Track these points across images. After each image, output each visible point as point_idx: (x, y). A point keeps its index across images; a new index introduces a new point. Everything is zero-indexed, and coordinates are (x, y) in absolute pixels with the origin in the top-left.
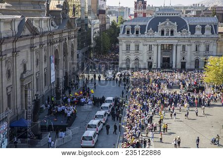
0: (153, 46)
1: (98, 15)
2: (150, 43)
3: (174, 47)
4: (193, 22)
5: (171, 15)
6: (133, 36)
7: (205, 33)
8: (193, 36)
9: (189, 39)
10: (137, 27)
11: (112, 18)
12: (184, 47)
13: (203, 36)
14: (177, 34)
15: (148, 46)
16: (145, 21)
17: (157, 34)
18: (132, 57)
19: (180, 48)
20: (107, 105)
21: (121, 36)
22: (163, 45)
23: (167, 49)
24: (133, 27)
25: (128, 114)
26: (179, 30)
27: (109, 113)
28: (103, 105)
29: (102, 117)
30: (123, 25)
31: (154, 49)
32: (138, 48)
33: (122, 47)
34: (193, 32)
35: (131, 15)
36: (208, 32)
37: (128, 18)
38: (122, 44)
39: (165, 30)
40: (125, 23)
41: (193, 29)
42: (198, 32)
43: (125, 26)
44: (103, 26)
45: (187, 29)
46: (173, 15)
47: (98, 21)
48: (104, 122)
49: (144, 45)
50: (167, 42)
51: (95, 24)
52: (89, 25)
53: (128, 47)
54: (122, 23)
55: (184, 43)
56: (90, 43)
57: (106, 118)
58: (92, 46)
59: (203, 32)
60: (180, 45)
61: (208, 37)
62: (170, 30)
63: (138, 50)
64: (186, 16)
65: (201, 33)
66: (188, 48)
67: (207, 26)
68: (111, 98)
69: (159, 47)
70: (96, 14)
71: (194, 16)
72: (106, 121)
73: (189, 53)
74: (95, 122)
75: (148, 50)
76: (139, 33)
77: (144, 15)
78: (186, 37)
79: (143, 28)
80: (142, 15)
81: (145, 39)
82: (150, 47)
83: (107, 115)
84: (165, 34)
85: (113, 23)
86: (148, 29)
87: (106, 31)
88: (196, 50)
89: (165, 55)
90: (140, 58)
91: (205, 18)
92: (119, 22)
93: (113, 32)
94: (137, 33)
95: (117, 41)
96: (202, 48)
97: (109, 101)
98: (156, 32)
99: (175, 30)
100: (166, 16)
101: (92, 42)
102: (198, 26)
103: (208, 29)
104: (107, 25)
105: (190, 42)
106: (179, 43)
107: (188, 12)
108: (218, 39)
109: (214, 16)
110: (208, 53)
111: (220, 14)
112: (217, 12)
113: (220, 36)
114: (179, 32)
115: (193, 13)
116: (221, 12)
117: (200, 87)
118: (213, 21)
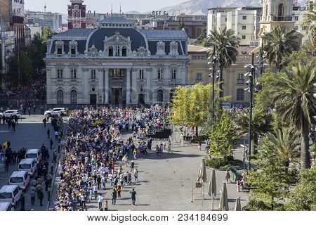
0: (97, 71)
1: (11, 24)
2: (94, 68)
3: (128, 73)
4: (153, 37)
5: (122, 27)
6: (66, 56)
7: (171, 53)
8: (154, 57)
9: (149, 62)
10: (73, 43)
11: (35, 30)
12: (141, 72)
13: (167, 57)
14: (131, 54)
15: (90, 71)
16: (84, 35)
17: (103, 54)
18: (67, 89)
19: (136, 75)
20: (28, 161)
21: (48, 56)
22: (111, 70)
23: (118, 76)
24: (66, 42)
26: (134, 48)
27: (31, 173)
28: (22, 162)
29: (20, 180)
30: (52, 41)
31: (99, 75)
32: (75, 74)
33: (51, 73)
34: (153, 51)
35: (63, 25)
36: (173, 52)
37: (59, 30)
38: (50, 70)
39: (114, 47)
40: (54, 38)
41: (153, 47)
42: (161, 52)
43: (54, 42)
44: (20, 42)
45: (145, 47)
46: (125, 27)
47: (12, 33)
48: (24, 188)
49: (84, 70)
50: (117, 65)
51: (8, 38)
53: (60, 73)
54: (49, 37)
55: (142, 68)
57: (26, 181)
58: (4, 72)
59: (167, 51)
60: (136, 70)
61: (174, 59)
62: (121, 48)
63: (75, 77)
64: (143, 28)
65: (164, 53)
66: (147, 74)
67: (173, 43)
68: (35, 151)
69: (107, 73)
70: (8, 23)
71: (155, 28)
72: (27, 187)
73: (148, 82)
74: (9, 188)
75: (90, 77)
76: (77, 53)
77: (83, 25)
78: (143, 58)
79: (81, 46)
80: (79, 26)
81: (85, 61)
82: (93, 72)
83: (28, 177)
84: (114, 54)
85: (36, 37)
86: (90, 46)
87: (25, 49)
88: (159, 77)
89: (115, 84)
90: (79, 88)
91: (170, 31)
92: (46, 35)
93: (35, 51)
94: (73, 52)
95: (43, 65)
96: (167, 74)
97: (32, 155)
98: (100, 51)
99: (129, 47)
100: (115, 27)
101: (4, 65)
102: (161, 43)
103: (174, 47)
104: (27, 40)
105: (149, 65)
106: (134, 67)
107: (145, 22)
108: (187, 62)
109: (180, 29)
110: (174, 81)
111: (190, 26)
112: (186, 24)
113: (190, 57)
114: (135, 52)
115: (153, 24)
116: (191, 24)
117: (165, 130)
118: (180, 36)
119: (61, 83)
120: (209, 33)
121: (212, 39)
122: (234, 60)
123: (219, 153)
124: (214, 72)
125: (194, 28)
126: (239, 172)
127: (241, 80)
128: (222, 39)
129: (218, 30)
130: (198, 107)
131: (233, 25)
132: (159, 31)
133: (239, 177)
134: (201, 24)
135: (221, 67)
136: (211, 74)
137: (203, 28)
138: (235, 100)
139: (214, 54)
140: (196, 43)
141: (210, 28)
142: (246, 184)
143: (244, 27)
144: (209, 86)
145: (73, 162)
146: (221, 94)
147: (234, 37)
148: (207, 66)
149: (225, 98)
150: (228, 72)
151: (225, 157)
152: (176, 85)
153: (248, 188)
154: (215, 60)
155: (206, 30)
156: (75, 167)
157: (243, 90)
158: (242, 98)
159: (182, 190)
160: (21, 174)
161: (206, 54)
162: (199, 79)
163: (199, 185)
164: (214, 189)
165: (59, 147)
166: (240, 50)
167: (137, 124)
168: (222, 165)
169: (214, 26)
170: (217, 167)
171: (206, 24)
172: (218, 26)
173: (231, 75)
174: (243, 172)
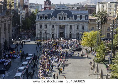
0: (54, 26)
1: (24, 8)
2: (53, 24)
3: (66, 26)
4: (75, 13)
5: (64, 9)
6: (43, 20)
7: (82, 19)
8: (76, 21)
9: (74, 22)
10: (46, 15)
11: (32, 10)
12: (71, 26)
13: (81, 21)
14: (67, 19)
15: (52, 25)
16: (50, 12)
17: (57, 19)
18: (43, 32)
19: (69, 27)
20: (29, 58)
21: (37, 20)
22: (60, 25)
23: (62, 28)
24: (43, 15)
25: (41, 63)
27: (30, 63)
28: (27, 58)
29: (26, 65)
30: (38, 14)
31: (55, 27)
33: (38, 26)
34: (76, 18)
35: (43, 8)
36: (83, 19)
37: (40, 10)
38: (37, 25)
39: (61, 17)
40: (39, 13)
41: (75, 17)
42: (78, 19)
43: (39, 15)
44: (27, 14)
45: (73, 17)
46: (65, 9)
47: (24, 11)
49: (50, 25)
50: (62, 24)
51: (23, 13)
52: (19, 13)
53: (41, 26)
54: (37, 13)
55: (71, 25)
56: (19, 24)
57: (28, 66)
58: (21, 25)
59: (81, 18)
60: (69, 25)
61: (83, 21)
62: (64, 17)
63: (46, 27)
64: (72, 10)
65: (80, 19)
66: (73, 27)
67: (83, 15)
68: (31, 55)
69: (58, 26)
70: (23, 8)
71: (76, 10)
72: (28, 68)
73: (73, 30)
74: (22, 68)
75: (52, 28)
76: (47, 19)
77: (50, 8)
78: (72, 21)
79: (49, 16)
80: (48, 9)
81: (50, 22)
82: (53, 26)
84: (61, 19)
85: (33, 13)
86: (52, 16)
87: (28, 17)
88: (77, 28)
89: (61, 30)
90: (48, 32)
91: (82, 11)
92: (36, 12)
93: (32, 18)
94: (46, 18)
95: (35, 22)
96: (80, 27)
97: (30, 56)
98: (56, 18)
99: (66, 17)
100: (62, 9)
101: (21, 23)
102: (78, 15)
103: (83, 17)
104: (29, 14)
105: (74, 23)
107: (73, 8)
108: (88, 23)
109: (86, 10)
110: (83, 30)
111: (89, 9)
112: (88, 8)
113: (89, 21)
114: (69, 18)
115: (76, 8)
116: (90, 8)
117: (79, 48)
118: (86, 13)
119: (41, 30)
120: (97, 12)
121: (98, 14)
122: (106, 22)
123: (100, 57)
124: (98, 26)
125: (91, 10)
126: (107, 64)
127: (109, 30)
128: (102, 14)
129: (100, 11)
130: (92, 40)
131: (106, 9)
132: (78, 11)
133: (107, 67)
134: (94, 8)
135: (101, 25)
136: (97, 27)
137: (94, 10)
138: (106, 38)
139: (99, 20)
140: (92, 16)
141: (97, 10)
142: (110, 69)
143: (110, 10)
144: (97, 32)
145: (45, 59)
146: (101, 35)
147: (106, 13)
148: (96, 24)
149: (102, 36)
150: (104, 27)
151: (102, 59)
152: (84, 31)
153: (111, 71)
154: (99, 22)
155: (96, 11)
156: (46, 61)
157: (109, 33)
158: (109, 37)
159: (85, 71)
160: (26, 63)
161: (96, 20)
162: (92, 29)
163: (92, 69)
164: (97, 71)
165: (40, 53)
166: (109, 18)
167: (69, 46)
168: (101, 62)
169: (99, 9)
170: (99, 63)
171: (96, 8)
172: (101, 9)
173: (105, 28)
174: (109, 65)
